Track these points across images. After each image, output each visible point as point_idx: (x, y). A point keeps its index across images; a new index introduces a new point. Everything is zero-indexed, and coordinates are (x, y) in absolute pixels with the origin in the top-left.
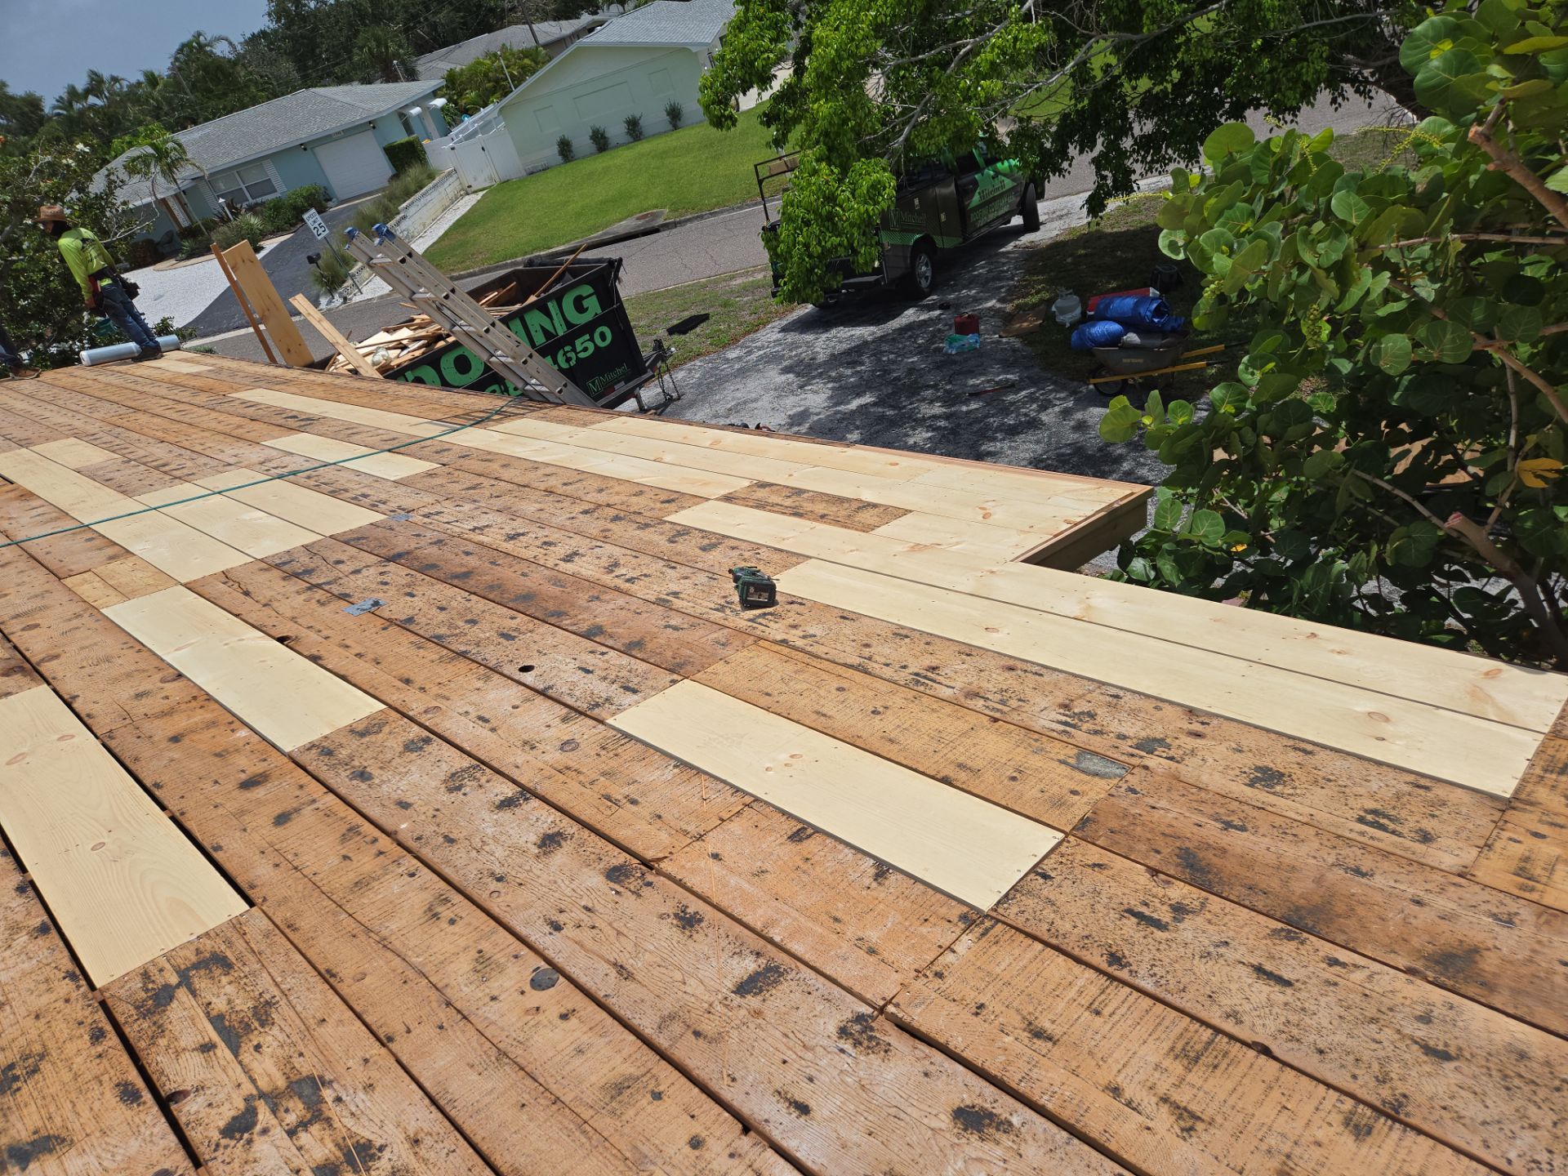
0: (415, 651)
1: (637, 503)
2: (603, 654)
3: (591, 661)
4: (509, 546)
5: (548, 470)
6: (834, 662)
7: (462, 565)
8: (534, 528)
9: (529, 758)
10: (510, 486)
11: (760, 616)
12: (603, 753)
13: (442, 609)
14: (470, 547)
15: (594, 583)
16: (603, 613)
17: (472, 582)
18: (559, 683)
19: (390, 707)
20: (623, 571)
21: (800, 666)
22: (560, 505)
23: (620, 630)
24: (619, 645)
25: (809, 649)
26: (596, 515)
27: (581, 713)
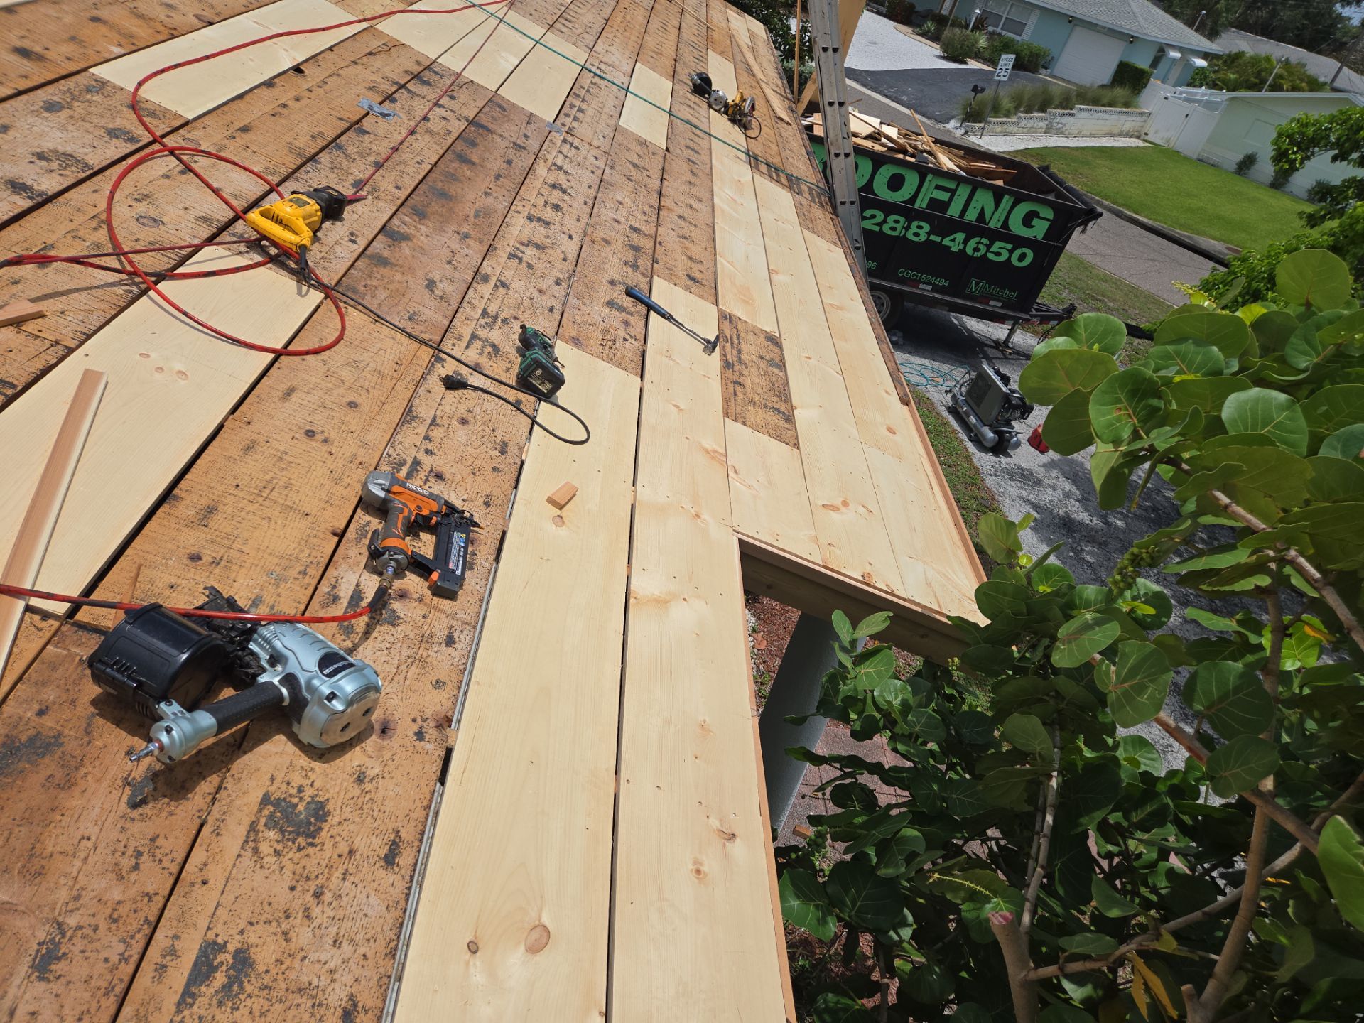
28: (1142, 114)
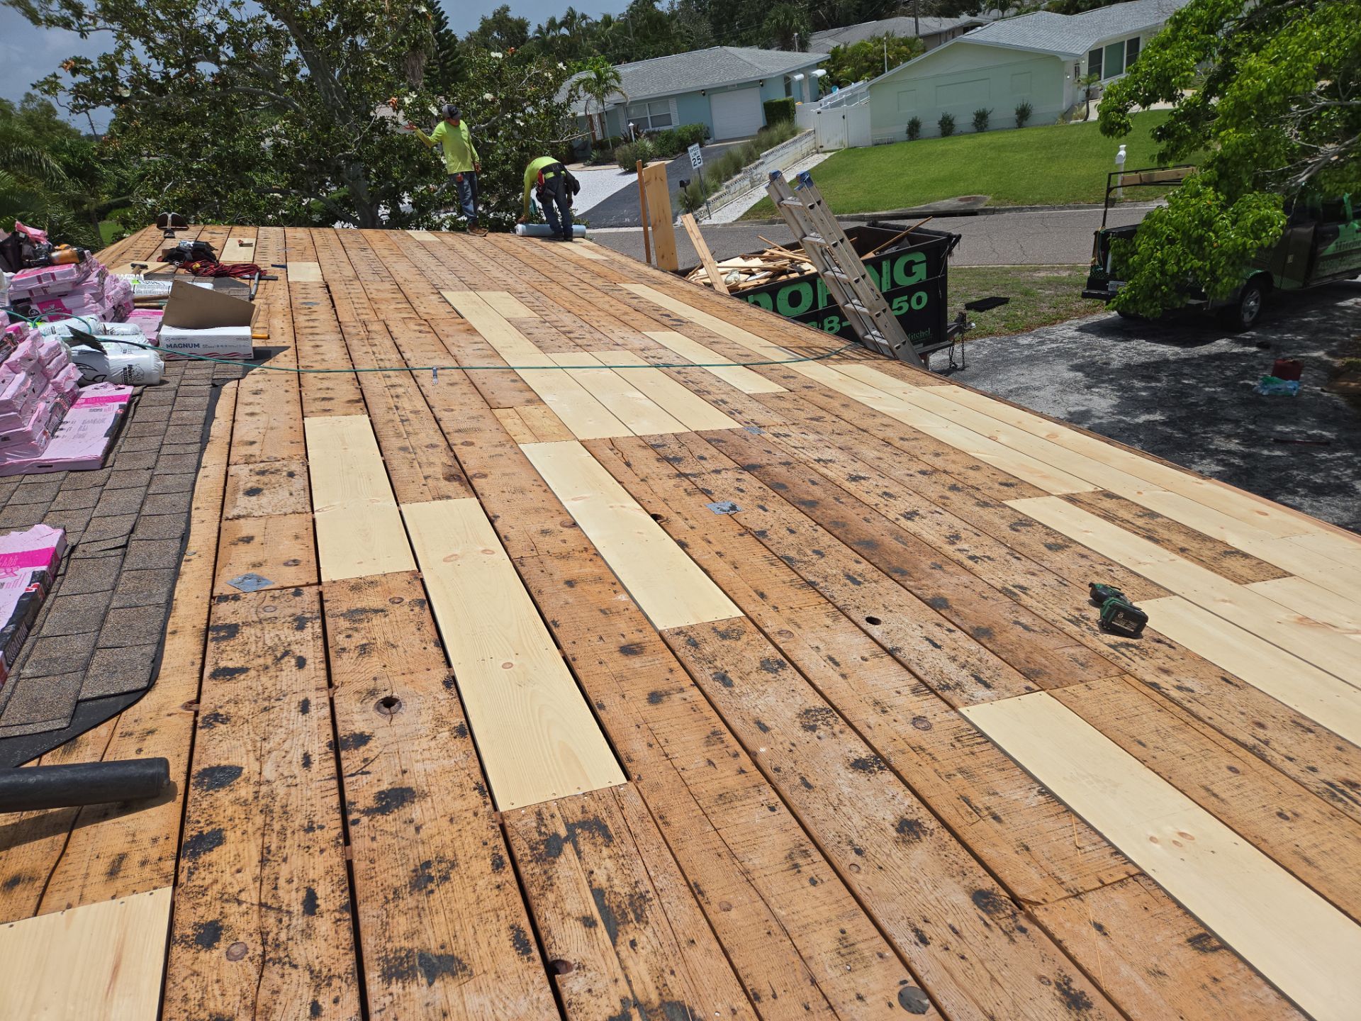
0: (767, 567)
1: (975, 478)
2: (950, 631)
3: (939, 635)
4: (851, 486)
5: (885, 421)
6: (1220, 732)
7: (808, 493)
8: (874, 475)
9: (881, 722)
10: (850, 427)
11: (1122, 645)
12: (958, 745)
13: (792, 532)
14: (816, 477)
15: (937, 551)
16: (948, 585)
17: (818, 513)
18: (907, 649)
19: (747, 616)
20: (966, 546)
21: (1177, 722)
22: (898, 459)
23: (967, 611)
24: (966, 627)
25: (1188, 705)
26: (934, 479)
27: (932, 691)
28: (809, 134)
